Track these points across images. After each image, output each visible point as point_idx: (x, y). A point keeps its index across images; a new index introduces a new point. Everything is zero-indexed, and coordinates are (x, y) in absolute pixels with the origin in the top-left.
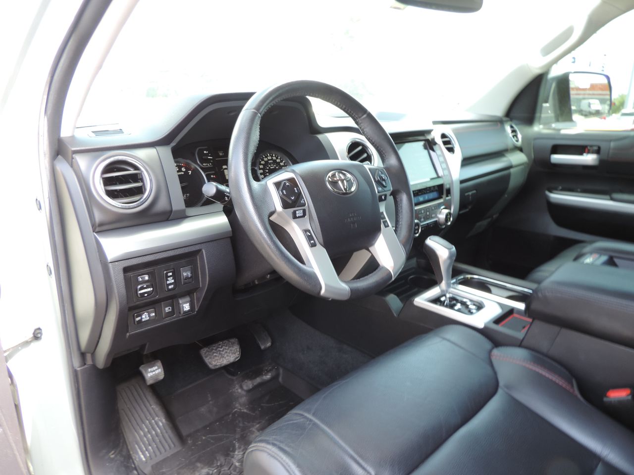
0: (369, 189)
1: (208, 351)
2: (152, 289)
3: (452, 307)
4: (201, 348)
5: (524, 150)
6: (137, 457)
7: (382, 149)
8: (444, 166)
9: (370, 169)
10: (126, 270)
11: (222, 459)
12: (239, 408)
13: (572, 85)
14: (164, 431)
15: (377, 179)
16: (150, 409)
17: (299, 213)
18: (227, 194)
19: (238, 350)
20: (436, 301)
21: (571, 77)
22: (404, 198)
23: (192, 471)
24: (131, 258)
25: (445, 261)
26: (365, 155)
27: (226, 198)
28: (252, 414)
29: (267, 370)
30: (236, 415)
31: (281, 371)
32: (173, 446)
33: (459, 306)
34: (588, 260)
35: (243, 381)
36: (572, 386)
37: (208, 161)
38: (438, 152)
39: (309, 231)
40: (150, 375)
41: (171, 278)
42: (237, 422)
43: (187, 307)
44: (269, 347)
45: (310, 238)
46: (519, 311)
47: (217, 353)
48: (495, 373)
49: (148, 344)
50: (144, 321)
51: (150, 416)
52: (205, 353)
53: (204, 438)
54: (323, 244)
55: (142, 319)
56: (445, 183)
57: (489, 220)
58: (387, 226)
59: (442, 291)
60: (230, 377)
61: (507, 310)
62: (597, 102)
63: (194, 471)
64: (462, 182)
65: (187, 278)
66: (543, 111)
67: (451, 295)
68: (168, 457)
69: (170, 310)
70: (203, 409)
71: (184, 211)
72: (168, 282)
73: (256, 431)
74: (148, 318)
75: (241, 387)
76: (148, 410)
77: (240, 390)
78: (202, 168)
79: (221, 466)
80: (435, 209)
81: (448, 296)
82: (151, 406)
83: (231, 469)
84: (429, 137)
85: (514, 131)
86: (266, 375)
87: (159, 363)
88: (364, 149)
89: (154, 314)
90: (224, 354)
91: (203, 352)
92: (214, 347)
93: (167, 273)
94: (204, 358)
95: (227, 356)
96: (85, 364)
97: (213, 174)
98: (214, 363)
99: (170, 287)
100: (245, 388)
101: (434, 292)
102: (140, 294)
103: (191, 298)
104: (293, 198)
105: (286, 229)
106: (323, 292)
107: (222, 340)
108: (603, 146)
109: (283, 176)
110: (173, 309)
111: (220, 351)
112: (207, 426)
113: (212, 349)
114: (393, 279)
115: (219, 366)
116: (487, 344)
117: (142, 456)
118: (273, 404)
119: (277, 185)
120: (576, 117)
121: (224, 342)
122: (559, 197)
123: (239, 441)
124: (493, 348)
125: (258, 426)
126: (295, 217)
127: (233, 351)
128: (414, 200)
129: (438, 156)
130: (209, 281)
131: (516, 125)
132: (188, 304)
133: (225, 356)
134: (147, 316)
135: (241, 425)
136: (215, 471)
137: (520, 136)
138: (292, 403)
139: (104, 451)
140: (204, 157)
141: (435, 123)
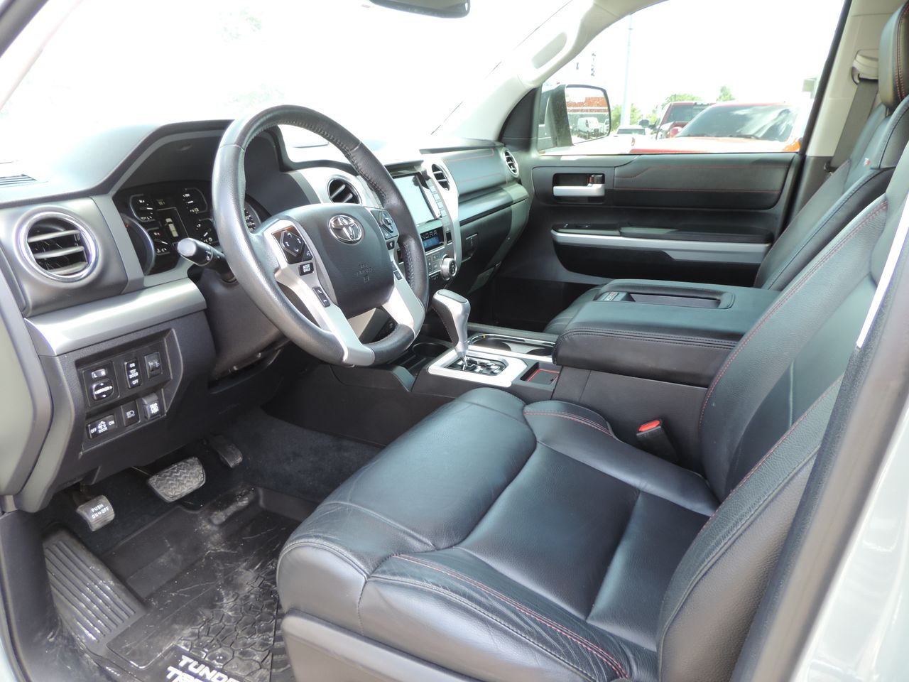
0: (376, 236)
1: (160, 480)
2: (111, 387)
3: (473, 370)
4: (149, 477)
5: (522, 181)
6: (83, 637)
7: (380, 187)
8: (441, 205)
9: (371, 212)
10: (79, 363)
11: (208, 613)
12: (213, 548)
13: (567, 100)
14: (116, 596)
15: (382, 224)
16: (88, 570)
17: (306, 268)
18: (209, 253)
19: (201, 472)
20: (453, 366)
21: (567, 91)
22: (412, 245)
23: (168, 637)
24: (83, 348)
25: (459, 318)
26: (351, 196)
27: (208, 257)
28: (233, 552)
29: (240, 495)
30: (212, 558)
31: (261, 492)
32: (132, 613)
33: (479, 368)
34: (608, 298)
35: (211, 514)
36: (606, 427)
37: (146, 213)
38: (432, 188)
39: (319, 288)
40: (94, 516)
41: (135, 370)
42: (215, 565)
43: (154, 408)
44: (240, 463)
45: (321, 297)
46: (546, 365)
47: (173, 480)
48: (531, 430)
49: (100, 468)
50: (102, 433)
51: (90, 581)
52: (156, 483)
53: (173, 594)
54: (337, 302)
55: (98, 429)
56: (444, 226)
57: (492, 269)
58: (399, 278)
59: (459, 354)
60: (191, 512)
61: (532, 365)
62: (595, 120)
63: (172, 635)
64: (462, 223)
65: (154, 368)
66: (540, 132)
67: (469, 358)
68: (128, 629)
69: (133, 415)
70: (163, 560)
71: (141, 281)
72: (131, 376)
73: (244, 571)
74: (106, 429)
75: (210, 522)
76: (86, 574)
77: (208, 527)
78: (142, 224)
79: (209, 620)
80: (437, 258)
81: (466, 359)
82: (88, 567)
83: (223, 621)
84: (420, 170)
85: (509, 159)
86: (241, 500)
87: (104, 499)
88: (349, 189)
89: (113, 422)
90: (183, 480)
91: (153, 481)
92: (167, 472)
93: (128, 365)
94: (156, 489)
95: (188, 481)
96: (3, 513)
97: (157, 231)
98: (170, 493)
99: (135, 382)
100: (216, 522)
101: (450, 356)
102: (97, 395)
103: (158, 395)
104: (298, 251)
105: (291, 288)
106: (345, 358)
107: (176, 461)
108: (607, 172)
109: (279, 224)
110: (136, 413)
111: (176, 476)
112: (173, 580)
113: (166, 476)
114: (415, 337)
115: (179, 497)
116: (518, 403)
117: (89, 634)
118: (259, 535)
119: (277, 235)
120: (574, 138)
121: (179, 464)
122: (566, 236)
123: (224, 587)
124: (524, 406)
125: (244, 564)
126: (302, 273)
127: (194, 475)
128: (424, 245)
129: (433, 193)
130: (184, 368)
131: (511, 151)
132: (156, 404)
133: (185, 482)
134: (105, 426)
135: (221, 568)
136: (202, 628)
137: (516, 165)
138: (284, 529)
139: (40, 634)
140: (141, 209)
141: (423, 151)
